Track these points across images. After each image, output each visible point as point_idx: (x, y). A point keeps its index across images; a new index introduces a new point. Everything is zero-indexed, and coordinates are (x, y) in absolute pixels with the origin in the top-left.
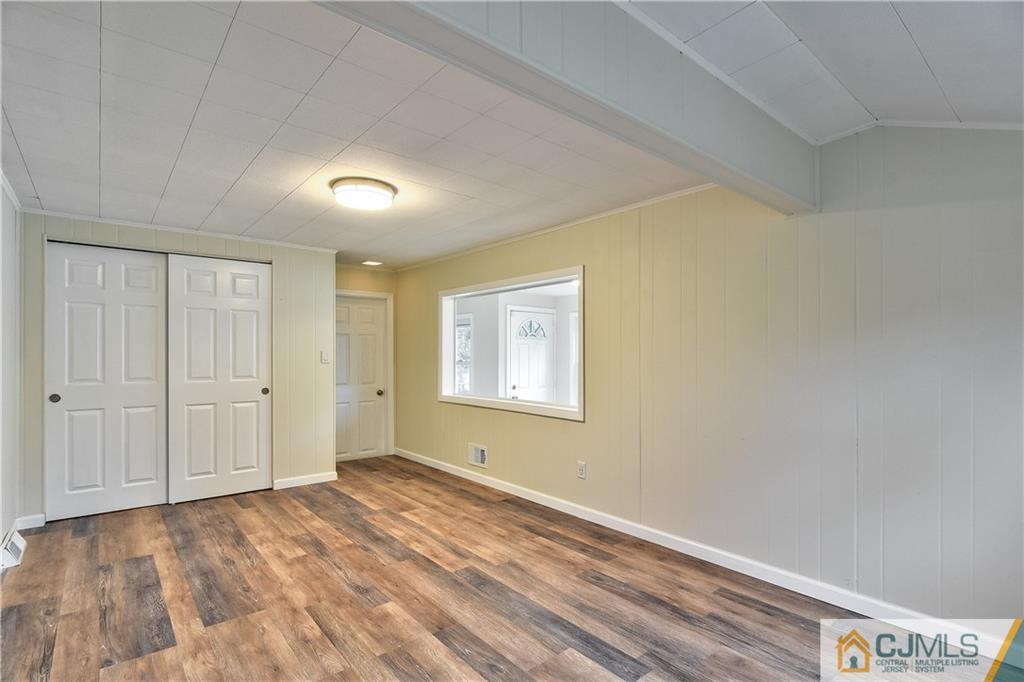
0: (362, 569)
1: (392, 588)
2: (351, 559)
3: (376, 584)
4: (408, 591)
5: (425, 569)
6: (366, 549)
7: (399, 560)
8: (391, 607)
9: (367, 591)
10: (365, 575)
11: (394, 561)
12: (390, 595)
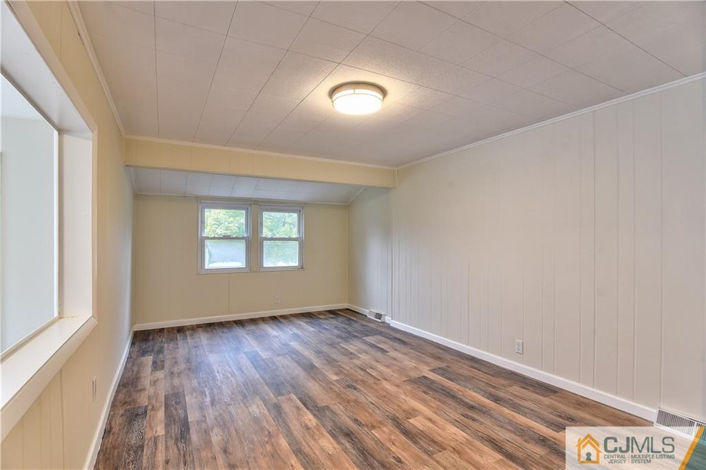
0: (356, 401)
1: (334, 387)
2: (366, 411)
3: (345, 390)
4: (324, 385)
5: (310, 398)
6: (356, 421)
7: (328, 408)
8: (335, 378)
9: (349, 387)
10: (352, 397)
11: (332, 407)
12: (334, 383)
